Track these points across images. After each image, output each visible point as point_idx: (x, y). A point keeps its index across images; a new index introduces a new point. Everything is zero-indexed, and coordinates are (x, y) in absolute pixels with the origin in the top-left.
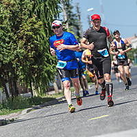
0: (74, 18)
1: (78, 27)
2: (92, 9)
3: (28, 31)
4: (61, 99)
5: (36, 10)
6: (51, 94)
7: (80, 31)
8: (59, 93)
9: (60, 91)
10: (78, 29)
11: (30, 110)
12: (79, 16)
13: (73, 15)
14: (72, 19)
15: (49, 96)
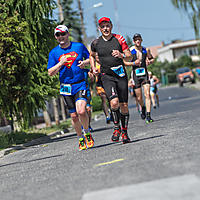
0: (75, 17)
1: (79, 31)
2: (100, 4)
3: (6, 35)
4: (54, 135)
5: (18, 5)
6: (40, 128)
7: (82, 37)
8: (52, 127)
9: (54, 123)
10: (80, 33)
11: (9, 152)
12: (81, 14)
13: (73, 14)
14: (71, 19)
15: (36, 131)
